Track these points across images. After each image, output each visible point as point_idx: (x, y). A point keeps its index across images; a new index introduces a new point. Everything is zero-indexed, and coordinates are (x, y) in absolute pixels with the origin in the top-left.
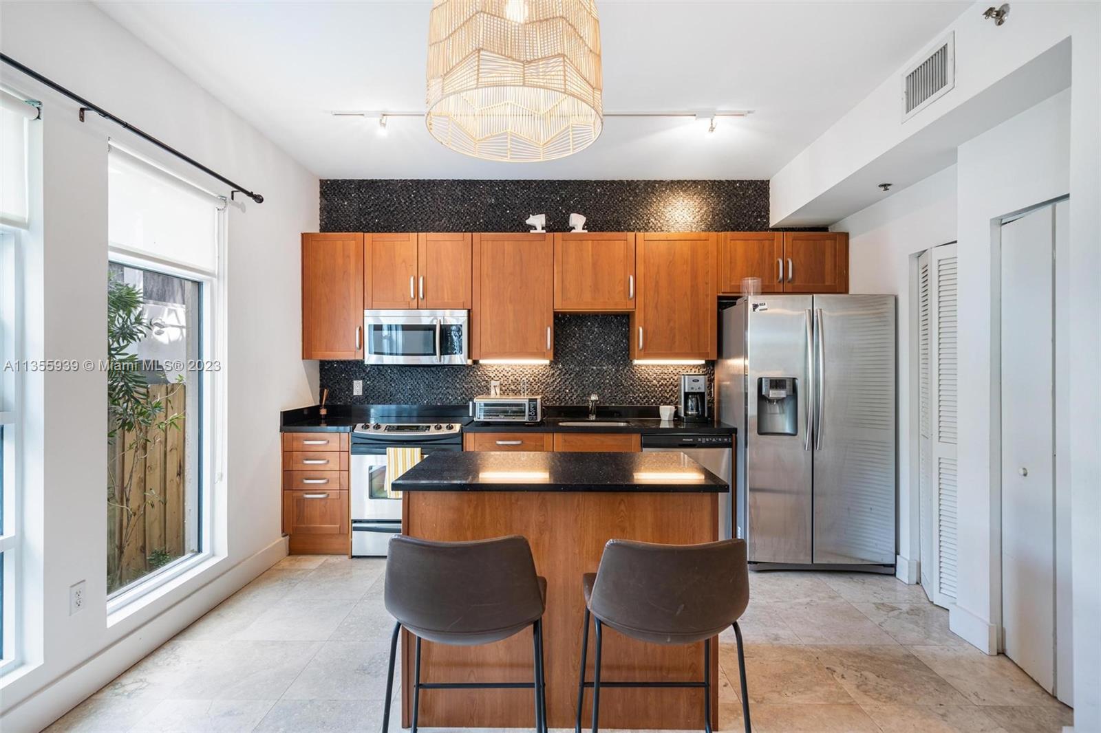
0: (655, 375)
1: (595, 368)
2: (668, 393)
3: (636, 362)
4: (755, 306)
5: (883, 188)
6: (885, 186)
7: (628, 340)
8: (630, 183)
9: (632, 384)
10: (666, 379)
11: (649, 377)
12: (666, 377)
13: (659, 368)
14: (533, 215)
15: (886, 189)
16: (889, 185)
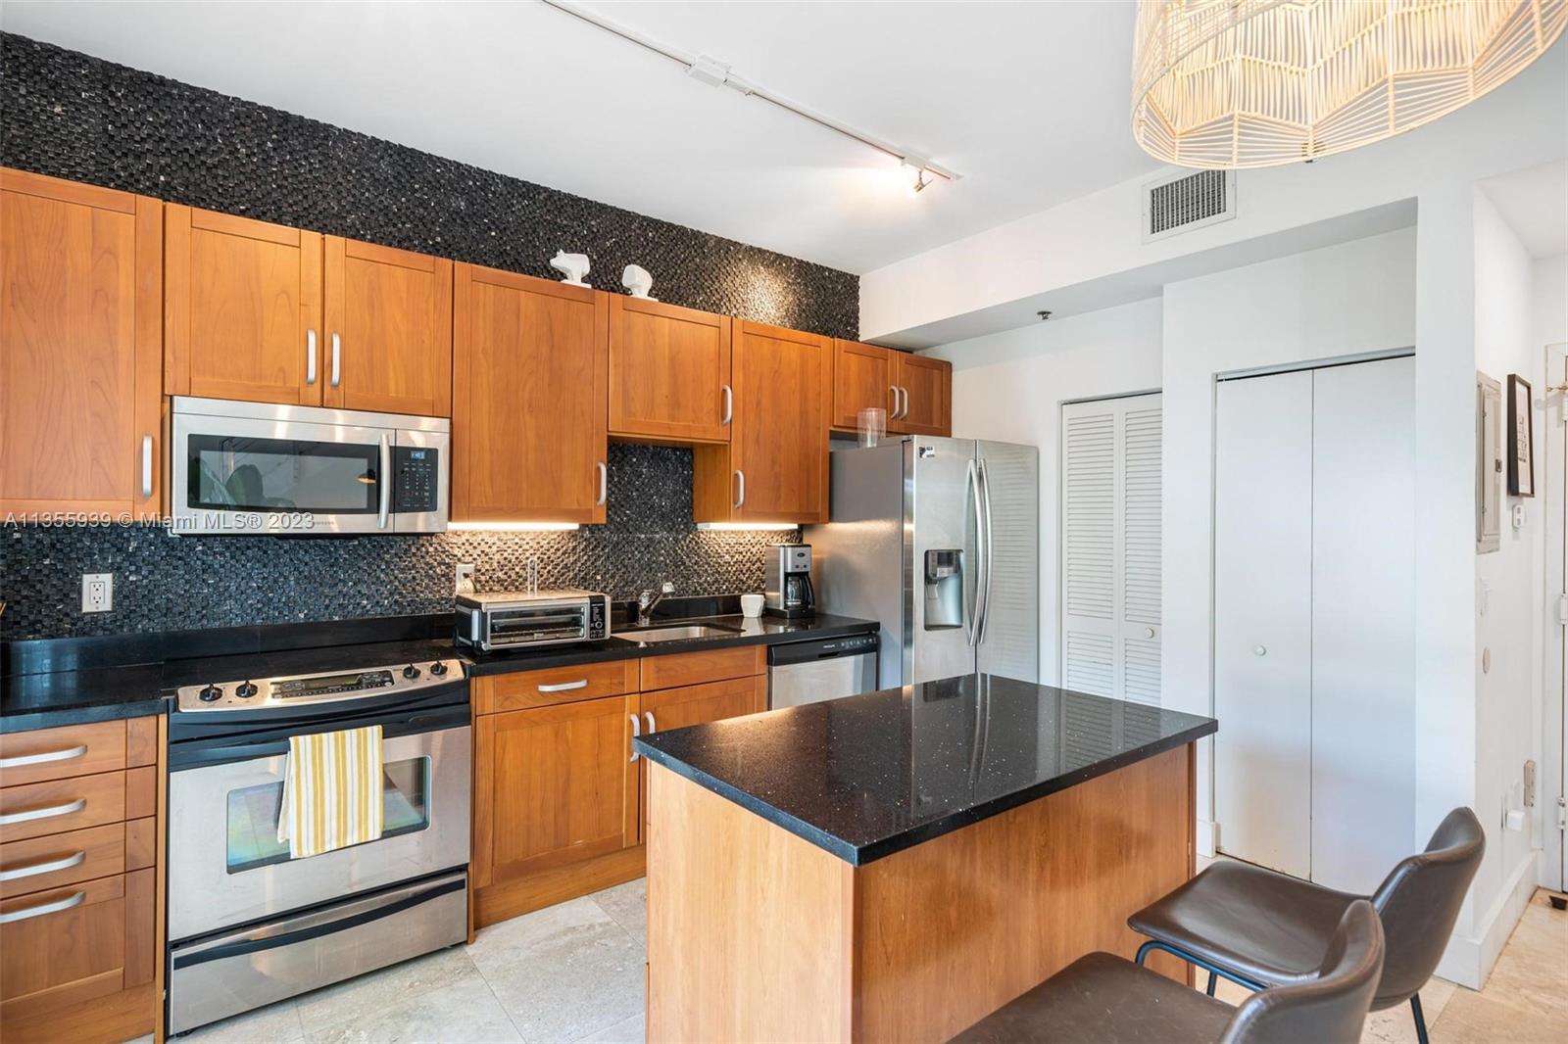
0: (727, 547)
1: (643, 536)
2: (744, 574)
3: (700, 526)
4: (922, 450)
5: (1041, 317)
6: (1045, 314)
7: (692, 490)
8: (696, 234)
9: (696, 563)
10: (741, 553)
11: (719, 551)
12: (741, 549)
13: (733, 535)
14: (566, 252)
15: (1045, 318)
16: (1049, 313)
